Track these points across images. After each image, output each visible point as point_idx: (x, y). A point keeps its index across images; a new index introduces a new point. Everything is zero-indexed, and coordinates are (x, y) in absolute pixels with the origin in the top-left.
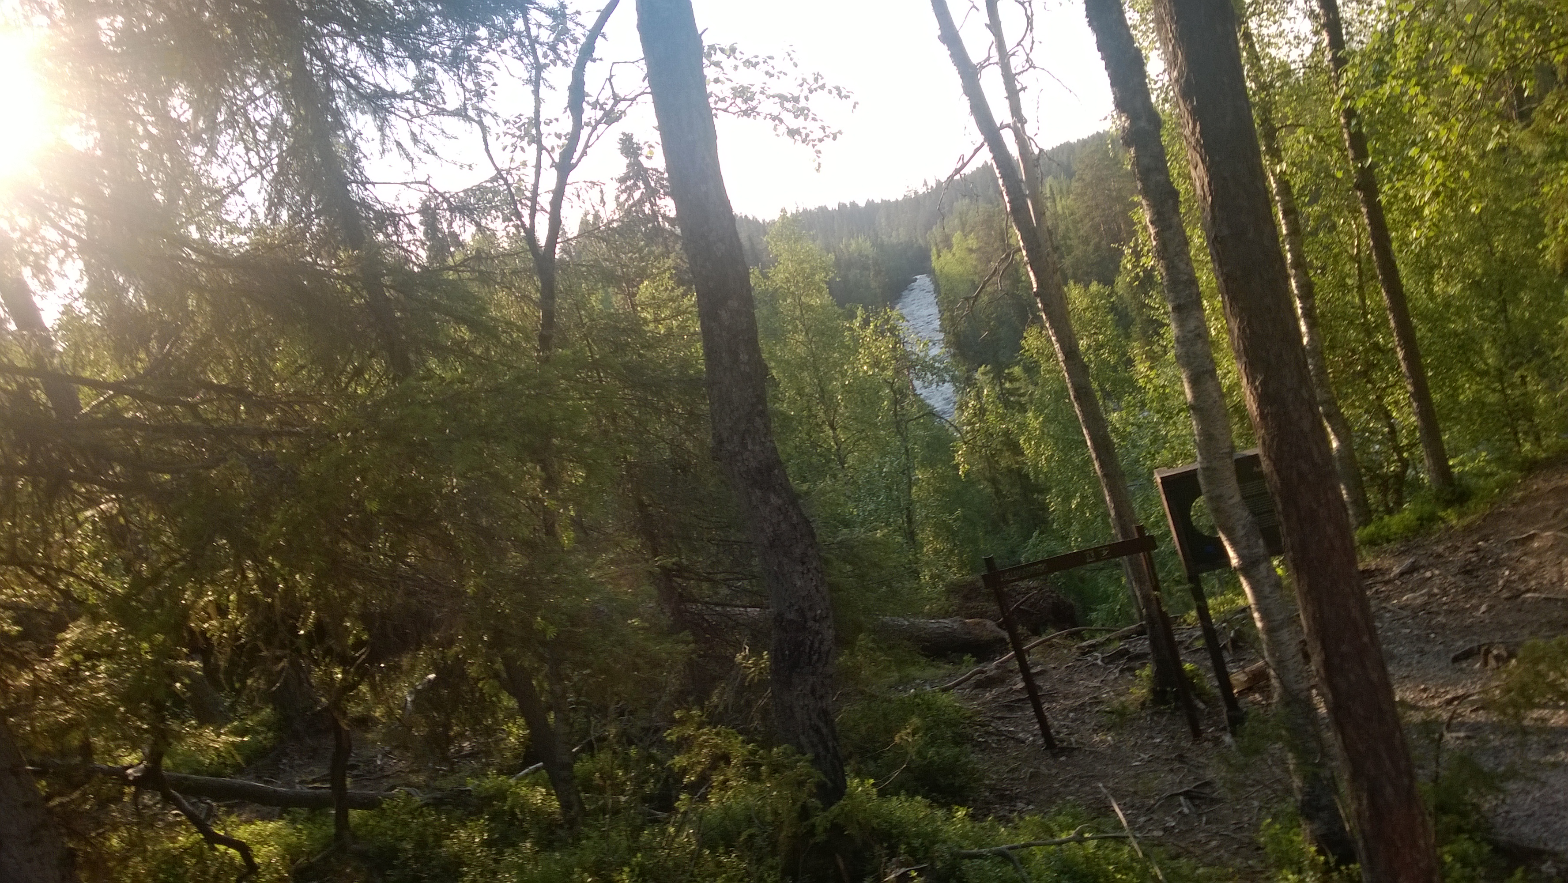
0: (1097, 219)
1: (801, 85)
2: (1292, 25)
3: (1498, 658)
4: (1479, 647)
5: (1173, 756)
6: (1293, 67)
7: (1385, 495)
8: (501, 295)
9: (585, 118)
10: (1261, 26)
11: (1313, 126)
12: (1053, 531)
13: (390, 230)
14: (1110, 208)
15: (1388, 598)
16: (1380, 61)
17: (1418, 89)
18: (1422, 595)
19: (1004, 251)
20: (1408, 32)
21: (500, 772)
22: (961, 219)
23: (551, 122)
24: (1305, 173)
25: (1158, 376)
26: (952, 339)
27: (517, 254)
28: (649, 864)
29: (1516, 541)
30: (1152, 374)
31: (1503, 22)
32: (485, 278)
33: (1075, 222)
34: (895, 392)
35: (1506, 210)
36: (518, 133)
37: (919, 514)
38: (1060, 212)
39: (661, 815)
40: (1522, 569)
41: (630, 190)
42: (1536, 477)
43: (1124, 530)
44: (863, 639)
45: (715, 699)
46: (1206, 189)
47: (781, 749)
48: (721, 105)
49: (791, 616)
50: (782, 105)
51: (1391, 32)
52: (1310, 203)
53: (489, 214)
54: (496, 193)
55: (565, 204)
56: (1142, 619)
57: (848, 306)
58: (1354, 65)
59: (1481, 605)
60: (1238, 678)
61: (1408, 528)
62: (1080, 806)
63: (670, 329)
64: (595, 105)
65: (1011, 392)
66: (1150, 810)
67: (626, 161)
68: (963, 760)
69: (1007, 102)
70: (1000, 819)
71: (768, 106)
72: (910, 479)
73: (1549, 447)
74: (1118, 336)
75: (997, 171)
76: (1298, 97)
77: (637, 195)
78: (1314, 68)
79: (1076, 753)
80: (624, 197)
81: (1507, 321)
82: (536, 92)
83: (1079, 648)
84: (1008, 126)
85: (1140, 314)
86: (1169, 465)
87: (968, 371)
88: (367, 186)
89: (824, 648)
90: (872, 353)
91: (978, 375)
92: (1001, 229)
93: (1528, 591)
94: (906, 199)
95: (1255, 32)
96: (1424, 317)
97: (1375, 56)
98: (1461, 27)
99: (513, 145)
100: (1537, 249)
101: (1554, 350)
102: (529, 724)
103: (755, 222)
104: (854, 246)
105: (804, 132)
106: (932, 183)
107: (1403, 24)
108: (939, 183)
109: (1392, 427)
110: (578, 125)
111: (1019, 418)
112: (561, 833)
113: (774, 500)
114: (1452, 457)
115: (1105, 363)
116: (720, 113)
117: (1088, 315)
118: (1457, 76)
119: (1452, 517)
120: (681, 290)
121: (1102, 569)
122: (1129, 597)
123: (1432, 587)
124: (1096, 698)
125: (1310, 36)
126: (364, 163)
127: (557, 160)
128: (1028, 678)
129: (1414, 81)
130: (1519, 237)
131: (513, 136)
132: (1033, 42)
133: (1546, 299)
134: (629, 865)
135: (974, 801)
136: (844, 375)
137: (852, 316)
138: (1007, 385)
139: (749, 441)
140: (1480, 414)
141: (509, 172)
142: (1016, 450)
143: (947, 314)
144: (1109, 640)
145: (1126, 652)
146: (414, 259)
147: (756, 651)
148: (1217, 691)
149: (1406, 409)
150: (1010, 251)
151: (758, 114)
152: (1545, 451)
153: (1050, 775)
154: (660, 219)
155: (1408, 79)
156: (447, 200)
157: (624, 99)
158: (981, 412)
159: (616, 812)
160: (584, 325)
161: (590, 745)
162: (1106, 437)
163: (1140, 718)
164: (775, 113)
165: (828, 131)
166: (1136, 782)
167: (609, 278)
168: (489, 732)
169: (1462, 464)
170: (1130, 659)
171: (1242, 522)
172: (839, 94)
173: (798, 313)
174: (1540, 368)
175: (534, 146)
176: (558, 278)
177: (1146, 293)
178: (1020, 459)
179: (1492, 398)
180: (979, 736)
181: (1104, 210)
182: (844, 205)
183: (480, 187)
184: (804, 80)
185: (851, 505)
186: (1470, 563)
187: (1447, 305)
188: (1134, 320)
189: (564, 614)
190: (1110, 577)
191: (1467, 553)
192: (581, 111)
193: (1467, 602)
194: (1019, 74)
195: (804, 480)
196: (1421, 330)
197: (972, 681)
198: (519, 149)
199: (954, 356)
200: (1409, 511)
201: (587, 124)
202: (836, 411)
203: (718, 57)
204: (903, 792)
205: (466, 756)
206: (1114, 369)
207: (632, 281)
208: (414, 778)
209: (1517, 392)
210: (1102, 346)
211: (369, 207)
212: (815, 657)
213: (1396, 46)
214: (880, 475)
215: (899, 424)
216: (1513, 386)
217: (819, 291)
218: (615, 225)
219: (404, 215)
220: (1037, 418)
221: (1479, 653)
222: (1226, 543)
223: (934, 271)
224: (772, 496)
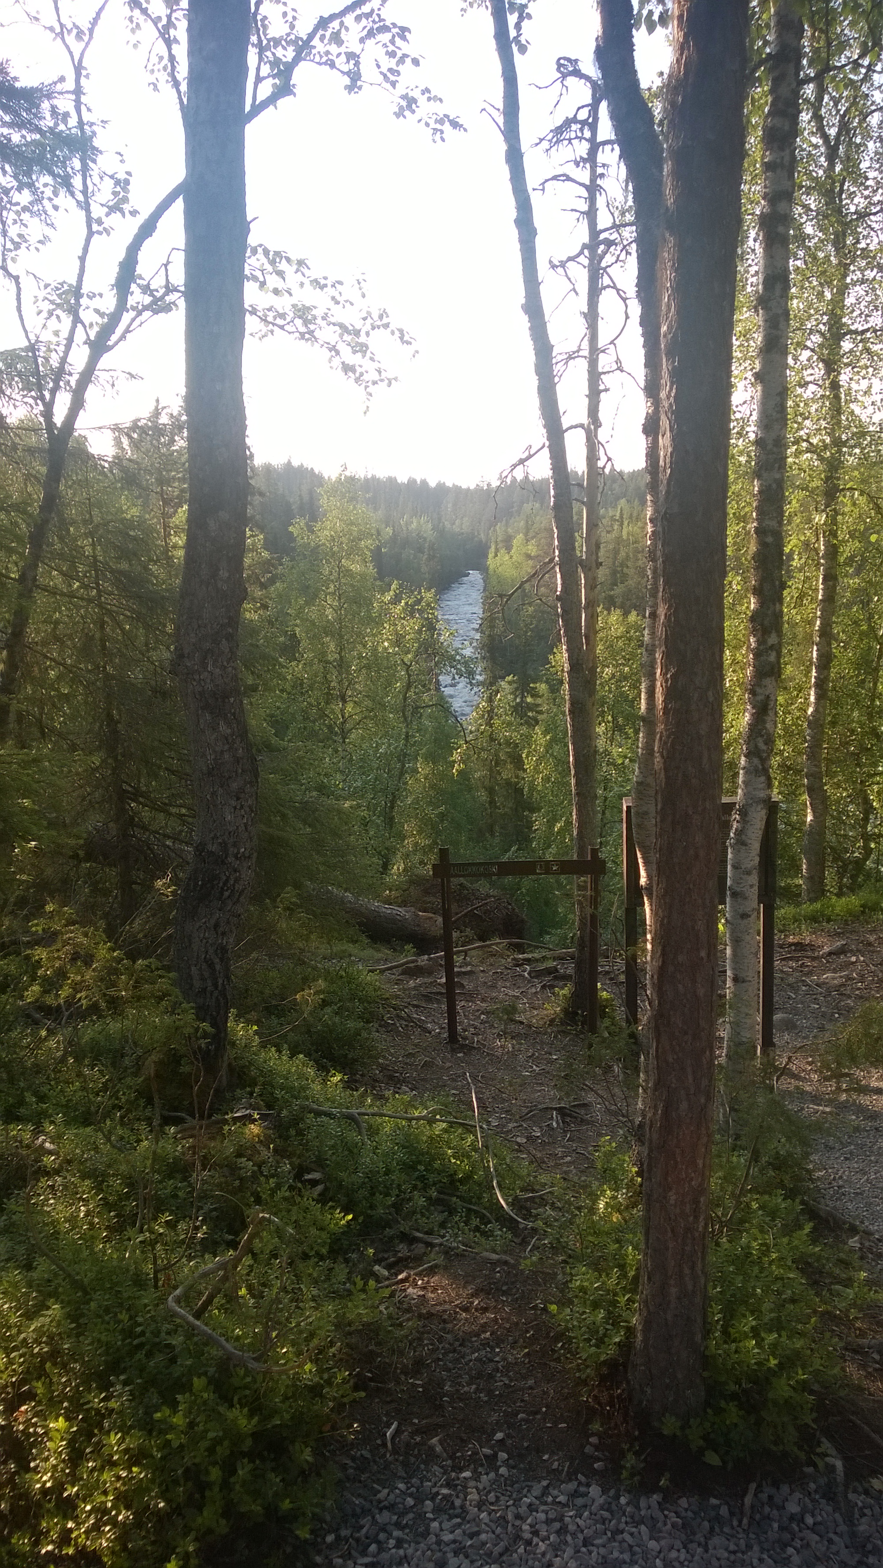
1: (365, 319)
5: (564, 1073)
7: (842, 878)
9: (131, 301)
15: (810, 973)
18: (842, 976)
22: (527, 522)
23: (93, 296)
26: (487, 640)
27: (33, 429)
34: (410, 676)
36: (59, 301)
43: (581, 850)
46: (668, 460)
49: (213, 848)
50: (341, 336)
57: (386, 578)
64: (144, 289)
65: (531, 707)
66: (523, 1118)
68: (364, 1034)
69: (587, 400)
71: (327, 334)
79: (474, 1052)
83: (514, 958)
84: (578, 427)
90: (396, 631)
94: (479, 490)
99: (49, 311)
104: (414, 526)
105: (359, 370)
110: (122, 306)
117: (620, 644)
123: (853, 971)
124: (512, 1006)
127: (92, 338)
128: (451, 975)
131: (52, 302)
136: (363, 646)
137: (386, 587)
138: (529, 700)
142: (518, 763)
144: (544, 957)
145: (554, 971)
147: (178, 881)
148: (624, 1024)
151: (316, 340)
153: (442, 1068)
157: (177, 291)
163: (546, 1033)
164: (333, 343)
165: (384, 374)
170: (556, 978)
172: (401, 338)
175: (71, 317)
178: (521, 774)
180: (389, 1018)
184: (369, 313)
192: (129, 292)
194: (604, 373)
197: (403, 968)
198: (54, 317)
201: (132, 308)
204: (286, 1047)
212: (227, 894)
214: (375, 754)
215: (406, 708)
217: (363, 557)
222: (640, 861)
223: (488, 569)
224: (222, 723)
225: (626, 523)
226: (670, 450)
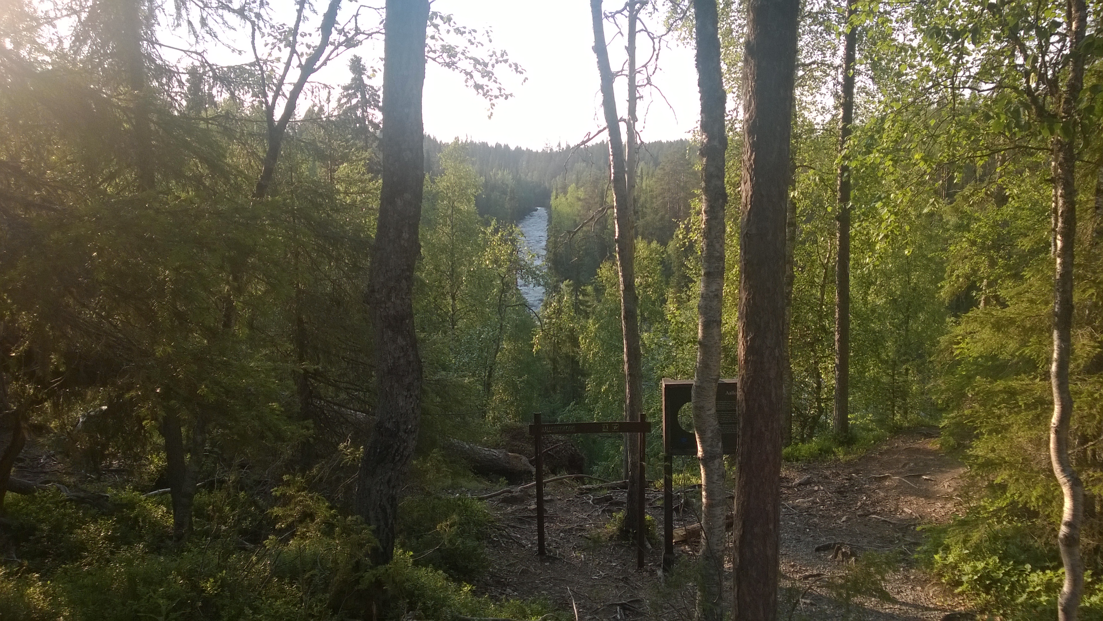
0: (667, 199)
1: (491, 56)
2: (822, 99)
3: (844, 554)
4: (835, 544)
5: (621, 577)
6: (816, 127)
7: (803, 429)
8: (236, 147)
9: (331, 39)
10: (802, 94)
11: (820, 170)
12: (585, 404)
13: (164, 80)
14: (677, 194)
15: (787, 499)
16: (872, 137)
17: (891, 163)
18: (809, 502)
19: (601, 205)
20: (894, 122)
21: (135, 489)
22: (577, 176)
23: (306, 35)
24: (807, 201)
25: (680, 315)
26: (552, 256)
27: (256, 122)
28: (230, 580)
29: (875, 478)
30: (677, 313)
31: (953, 131)
32: (228, 133)
33: (652, 197)
34: (503, 284)
35: (924, 256)
36: (279, 37)
37: (497, 374)
38: (644, 188)
39: (249, 546)
40: (874, 497)
41: (350, 97)
42: (898, 439)
43: (632, 416)
44: (436, 453)
45: (315, 471)
46: (749, 200)
47: (354, 518)
48: (431, 55)
49: (389, 425)
50: (475, 66)
51: (883, 119)
52: (805, 222)
53: (243, 89)
54: (252, 74)
55: (301, 96)
56: (626, 478)
57: (486, 216)
58: (855, 137)
59: (843, 516)
60: (679, 532)
61: (812, 454)
62: (550, 599)
63: (354, 202)
64: (340, 32)
65: (582, 303)
66: (596, 612)
67: (352, 75)
68: (479, 551)
69: (627, 104)
70: (492, 597)
71: (465, 64)
72: (498, 347)
73: (912, 420)
74: (661, 281)
75: (610, 150)
76: (816, 148)
77: (354, 101)
78: (829, 131)
79: (557, 562)
80: (344, 100)
81: (907, 330)
82: (300, 11)
83: (580, 489)
84: (624, 120)
85: (679, 270)
86: (671, 376)
87: (557, 281)
88: (155, 45)
89: (406, 453)
90: (495, 254)
91: (563, 286)
92: (603, 190)
93: (874, 513)
94: (544, 152)
95: (798, 97)
96: (857, 316)
97: (869, 133)
98: (927, 127)
99: (273, 44)
100: (937, 287)
101: (930, 357)
102: (169, 458)
103: (434, 141)
104: (500, 176)
105: (486, 88)
106: (564, 146)
107: (892, 116)
108: (568, 147)
109: (819, 384)
110: (325, 42)
111: (583, 322)
112: (169, 543)
113: (400, 341)
114: (851, 413)
115: (648, 297)
116: (429, 60)
117: (646, 262)
118: (917, 160)
119: (841, 454)
120: (370, 176)
121: (610, 437)
122: (622, 460)
123: (816, 497)
124: (581, 526)
125: (832, 109)
126: (156, 27)
127: (303, 63)
128: (540, 502)
129: (890, 157)
130: (927, 275)
131: (275, 37)
132: (656, 68)
133: (934, 321)
134: (214, 577)
135: (478, 581)
136: (471, 263)
137: (487, 224)
138: (581, 297)
139: (394, 295)
140: (875, 388)
141: (265, 63)
142: (575, 342)
143: (552, 239)
144: (601, 488)
145: (611, 498)
146: (177, 105)
147: (355, 444)
148: (662, 539)
149: (831, 374)
150: (605, 206)
151: (457, 68)
152: (908, 422)
153: (535, 574)
154: (367, 123)
155: (886, 154)
156: (212, 70)
157: (363, 33)
158: (559, 312)
159: (217, 537)
160: (293, 184)
161: (212, 483)
162: (637, 349)
163: (606, 547)
164: (469, 71)
165: (503, 92)
166: (592, 590)
167: (321, 156)
168: (137, 458)
169: (856, 419)
170: (611, 504)
171: (712, 428)
172: (516, 69)
173: (449, 212)
174: (919, 366)
175: (289, 49)
176: (282, 146)
177: (687, 257)
178: (576, 349)
179: (885, 379)
180: (495, 536)
181: (673, 194)
182: (500, 145)
183: (240, 67)
184: (494, 53)
185: (452, 355)
186: (844, 486)
187: (873, 311)
188: (674, 273)
189: (223, 387)
190: (613, 444)
191: (843, 479)
192: (330, 33)
193: (834, 512)
194: (640, 86)
195: (423, 330)
196: (854, 324)
197: (501, 497)
198: (277, 48)
199: (550, 268)
200: (814, 444)
201: (332, 44)
202: (459, 287)
203: (438, 21)
204: (431, 565)
205: (112, 471)
206: (653, 303)
207: (337, 162)
208: (67, 479)
209: (901, 379)
210: (649, 286)
211: (153, 61)
212: (397, 458)
213: (884, 129)
214: (478, 339)
215: (501, 306)
216: (900, 374)
217: (469, 201)
218: (333, 119)
219: (178, 73)
220: (594, 325)
221: (833, 548)
222: (698, 440)
223: (551, 207)
224: (400, 338)
225: (645, 179)
226: (750, 193)
